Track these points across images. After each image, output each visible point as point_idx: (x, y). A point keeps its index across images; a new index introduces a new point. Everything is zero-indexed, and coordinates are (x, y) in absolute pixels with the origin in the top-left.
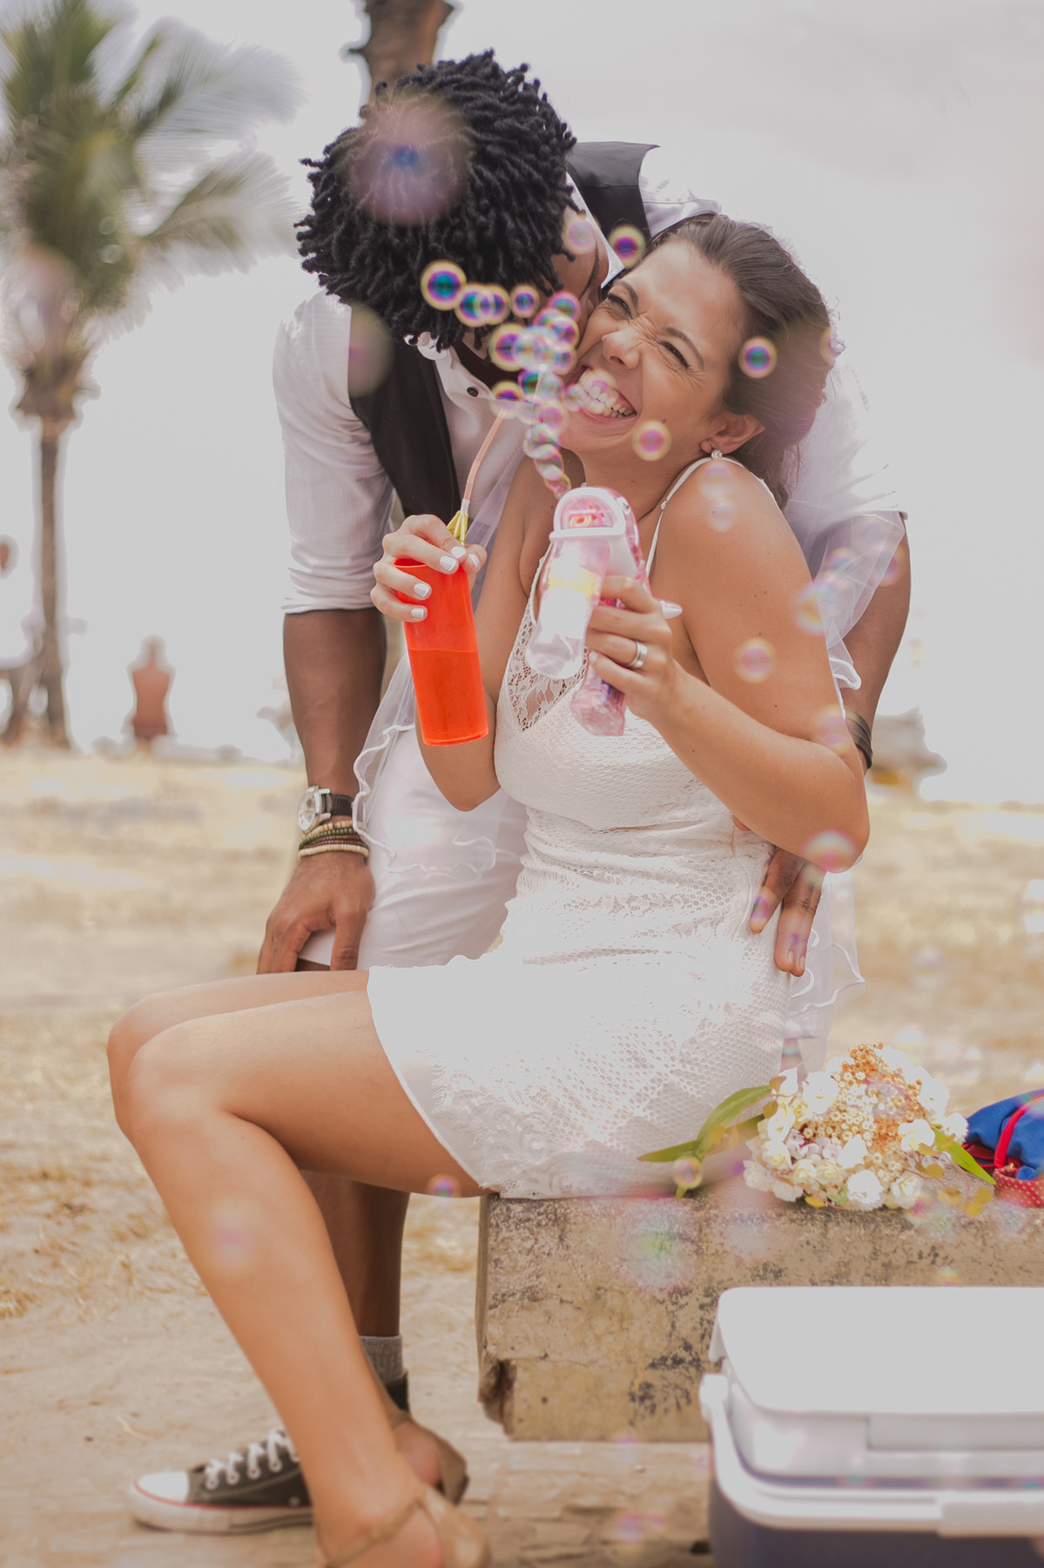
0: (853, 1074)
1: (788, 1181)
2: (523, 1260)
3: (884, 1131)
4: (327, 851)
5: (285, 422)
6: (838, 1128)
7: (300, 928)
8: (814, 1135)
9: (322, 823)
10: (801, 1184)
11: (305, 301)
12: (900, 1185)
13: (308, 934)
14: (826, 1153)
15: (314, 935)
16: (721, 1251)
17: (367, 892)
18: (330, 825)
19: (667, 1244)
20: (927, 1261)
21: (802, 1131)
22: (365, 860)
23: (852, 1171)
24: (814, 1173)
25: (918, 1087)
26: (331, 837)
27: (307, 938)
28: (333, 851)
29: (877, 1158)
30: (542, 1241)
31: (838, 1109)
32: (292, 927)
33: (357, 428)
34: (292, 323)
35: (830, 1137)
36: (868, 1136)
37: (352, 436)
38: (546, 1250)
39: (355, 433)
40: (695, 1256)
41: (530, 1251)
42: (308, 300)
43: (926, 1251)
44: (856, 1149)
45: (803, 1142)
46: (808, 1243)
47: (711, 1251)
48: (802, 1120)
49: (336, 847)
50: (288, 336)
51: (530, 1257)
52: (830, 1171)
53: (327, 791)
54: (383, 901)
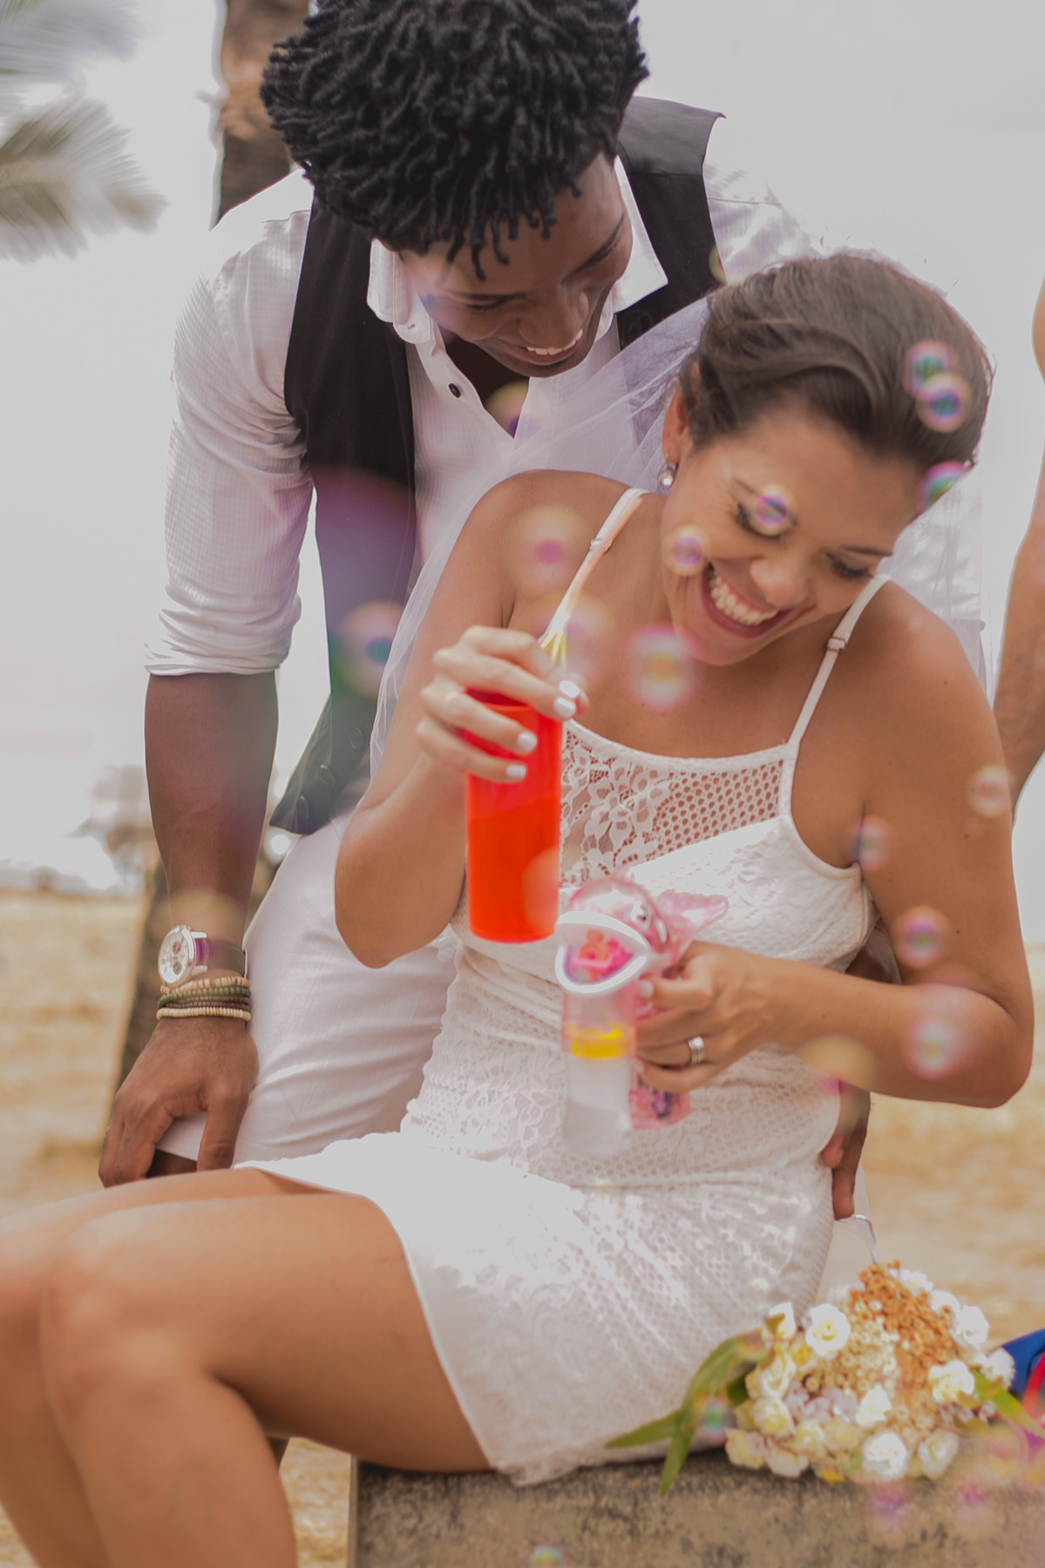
0: (866, 1303)
1: (789, 1450)
2: (402, 1544)
3: (909, 1377)
4: (200, 1016)
5: (186, 410)
6: (851, 1376)
7: (161, 1113)
8: (821, 1387)
9: (193, 978)
10: (806, 1453)
11: (239, 253)
12: (930, 1447)
13: (170, 1120)
14: (837, 1411)
15: (178, 1120)
16: (662, 1531)
17: (248, 1069)
18: (207, 982)
19: (592, 1522)
20: (931, 1544)
21: (804, 1382)
22: (246, 1025)
23: (871, 1432)
24: (821, 1435)
25: (947, 1316)
26: (206, 998)
27: (168, 1126)
28: (208, 1016)
29: (902, 1413)
30: (428, 1519)
31: (851, 1351)
32: (151, 1111)
33: (283, 424)
34: (217, 281)
35: (841, 1387)
36: (890, 1384)
37: (275, 434)
38: (434, 1530)
39: (280, 431)
40: (628, 1539)
41: (412, 1532)
42: (244, 251)
43: (931, 1531)
44: (876, 1404)
45: (806, 1397)
46: (777, 1520)
47: (651, 1530)
48: (805, 1369)
49: (213, 1011)
50: (210, 298)
51: (412, 1540)
52: (843, 1435)
53: (203, 935)
54: (269, 1077)
